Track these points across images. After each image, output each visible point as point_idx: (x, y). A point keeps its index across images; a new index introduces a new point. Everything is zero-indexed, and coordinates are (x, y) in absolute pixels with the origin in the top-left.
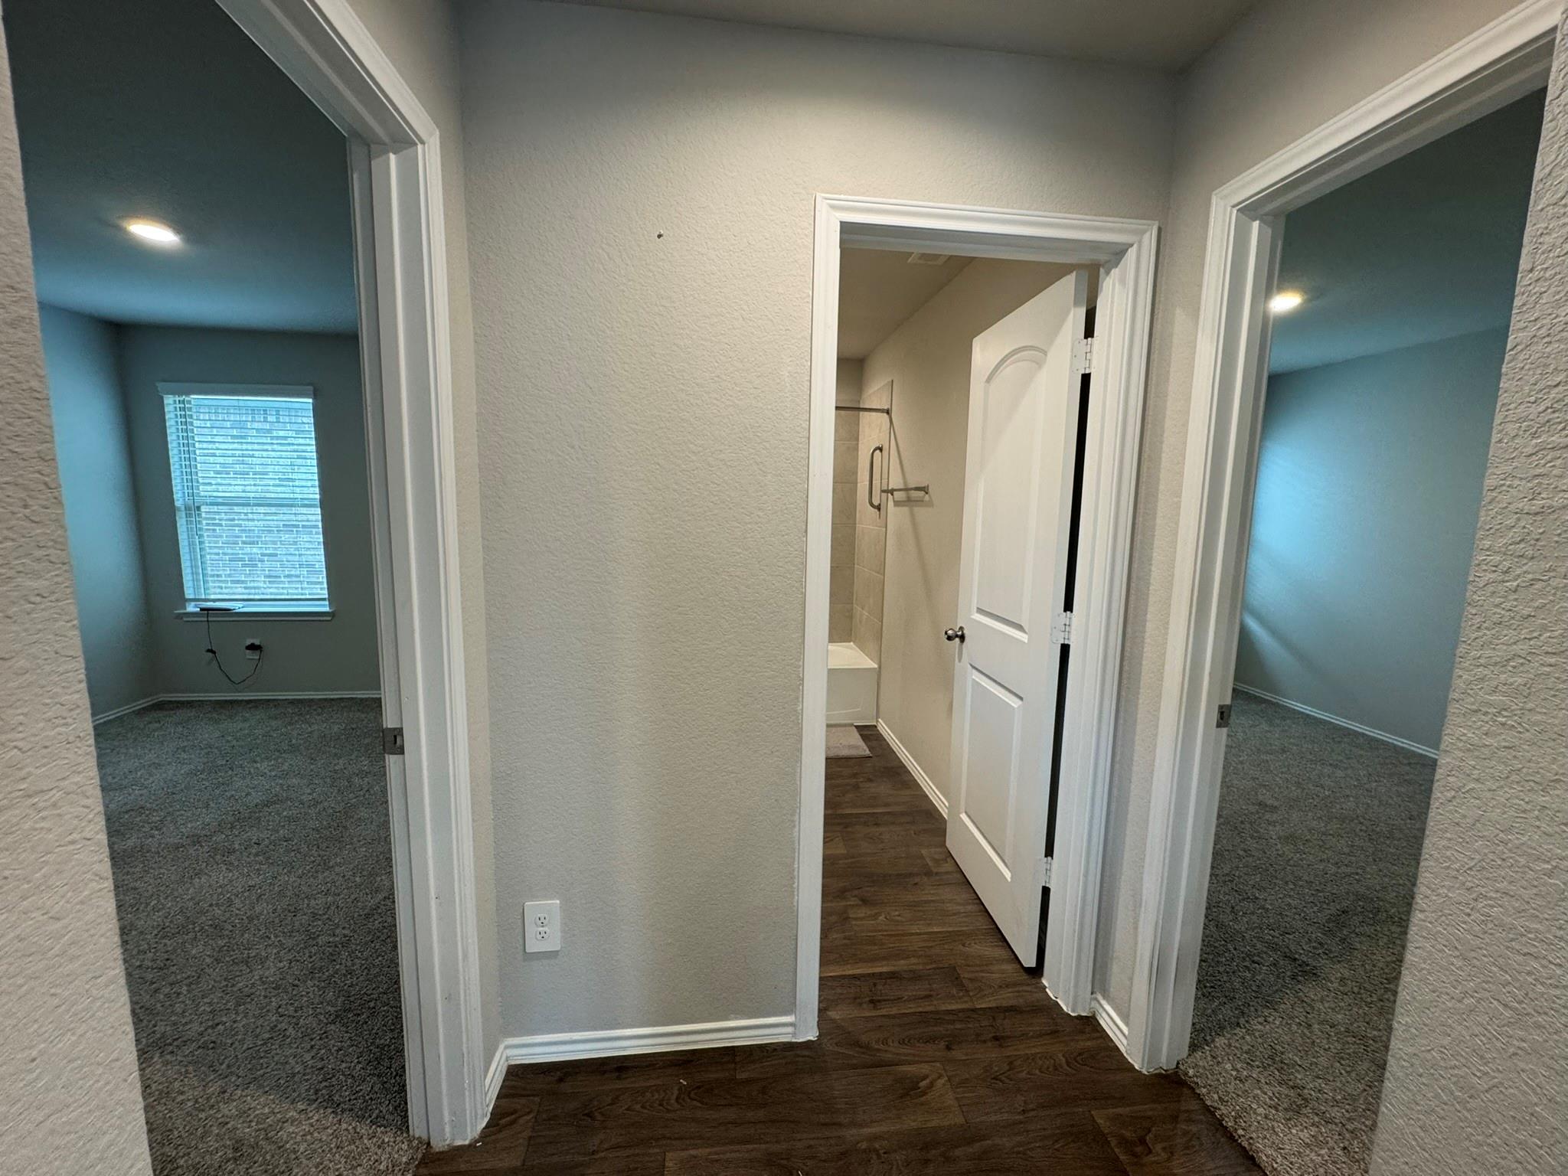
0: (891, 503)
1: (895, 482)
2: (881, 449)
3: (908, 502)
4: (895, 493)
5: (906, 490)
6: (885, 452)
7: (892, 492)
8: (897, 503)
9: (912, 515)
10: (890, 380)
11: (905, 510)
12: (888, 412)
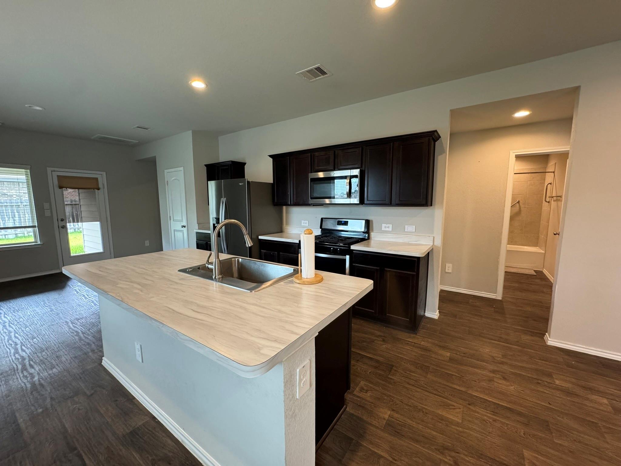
0: (552, 200)
1: (554, 195)
2: (551, 184)
3: (557, 200)
4: (554, 198)
5: (557, 197)
6: (552, 185)
7: (553, 197)
8: (554, 201)
9: (557, 204)
10: (555, 162)
11: (556, 202)
12: (554, 172)
